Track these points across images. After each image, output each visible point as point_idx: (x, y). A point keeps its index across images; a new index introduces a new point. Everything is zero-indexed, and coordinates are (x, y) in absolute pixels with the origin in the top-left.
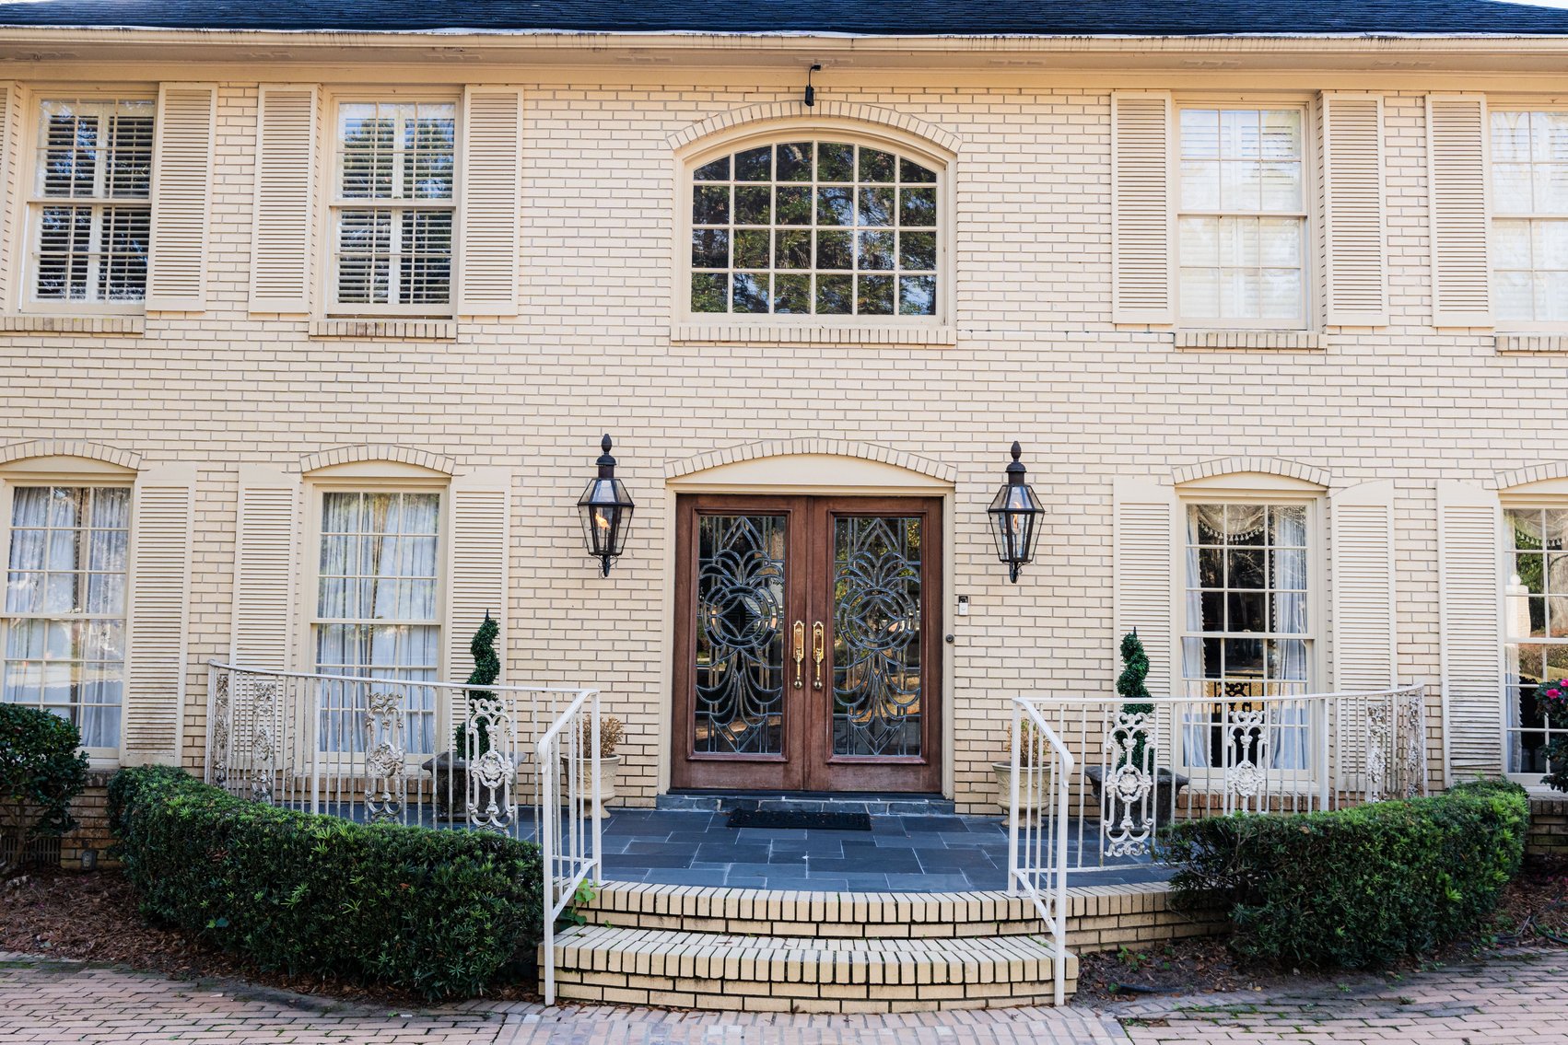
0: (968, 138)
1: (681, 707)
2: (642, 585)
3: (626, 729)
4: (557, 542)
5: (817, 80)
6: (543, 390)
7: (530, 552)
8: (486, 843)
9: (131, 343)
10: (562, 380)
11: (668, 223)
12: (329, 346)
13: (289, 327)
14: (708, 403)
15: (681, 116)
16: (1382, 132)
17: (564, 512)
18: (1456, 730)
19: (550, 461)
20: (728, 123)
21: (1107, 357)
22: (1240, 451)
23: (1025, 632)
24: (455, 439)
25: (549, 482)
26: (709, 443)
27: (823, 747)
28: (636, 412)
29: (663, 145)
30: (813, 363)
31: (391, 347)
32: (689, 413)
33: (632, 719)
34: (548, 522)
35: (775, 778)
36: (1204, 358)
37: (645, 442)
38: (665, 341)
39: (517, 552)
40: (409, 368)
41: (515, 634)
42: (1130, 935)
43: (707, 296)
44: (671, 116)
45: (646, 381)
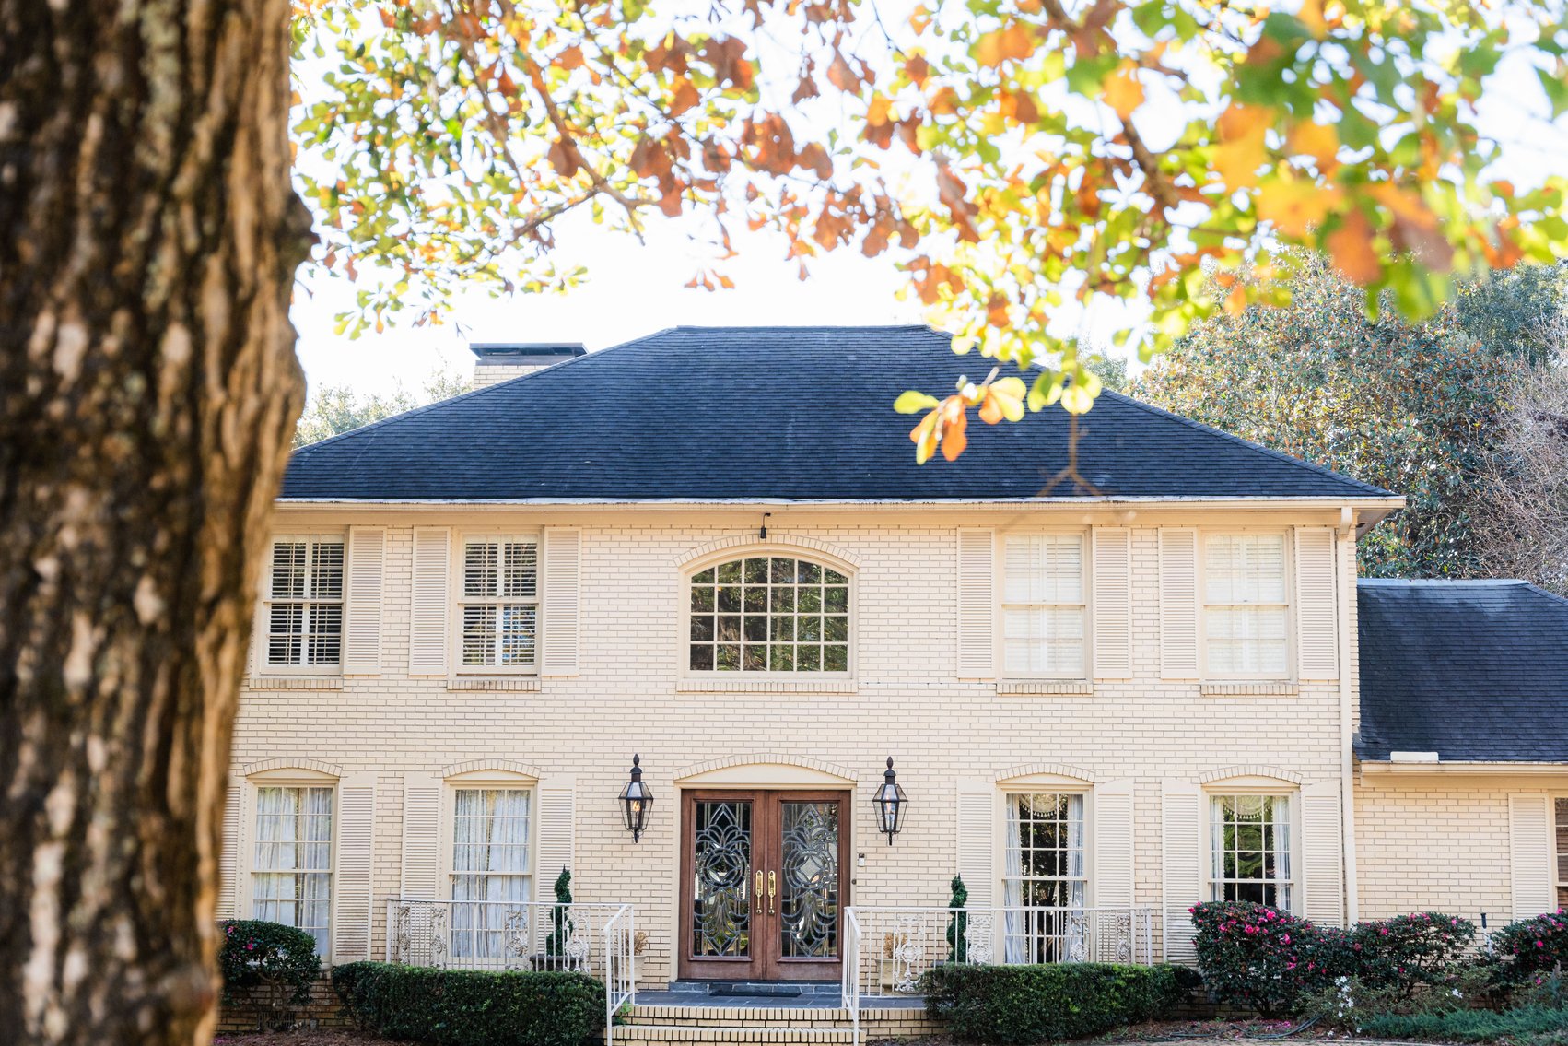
0: (865, 557)
1: (684, 927)
2: (660, 848)
3: (650, 940)
4: (605, 821)
5: (768, 523)
6: (596, 723)
7: (589, 827)
8: (579, 977)
9: (334, 695)
10: (608, 717)
11: (675, 615)
12: (460, 696)
13: (434, 684)
14: (700, 731)
15: (682, 544)
16: (1130, 551)
17: (610, 802)
18: (1171, 938)
19: (601, 769)
20: (713, 549)
21: (954, 700)
22: (1038, 760)
23: (900, 877)
24: (540, 756)
25: (600, 782)
26: (701, 757)
27: (775, 951)
28: (655, 737)
29: (672, 564)
30: (767, 705)
31: (499, 697)
32: (688, 737)
33: (653, 933)
34: (599, 808)
35: (744, 972)
36: (1015, 700)
37: (661, 757)
38: (673, 691)
39: (580, 827)
40: (511, 710)
41: (579, 880)
42: (907, 1031)
43: (700, 659)
44: (676, 544)
45: (661, 717)
